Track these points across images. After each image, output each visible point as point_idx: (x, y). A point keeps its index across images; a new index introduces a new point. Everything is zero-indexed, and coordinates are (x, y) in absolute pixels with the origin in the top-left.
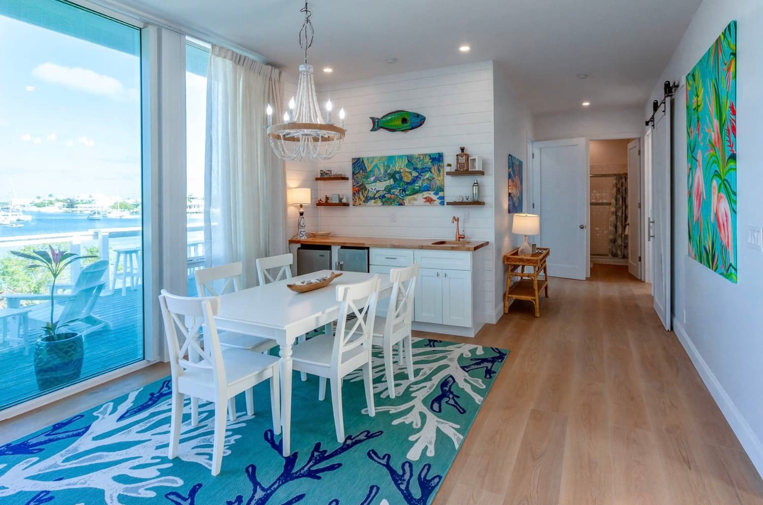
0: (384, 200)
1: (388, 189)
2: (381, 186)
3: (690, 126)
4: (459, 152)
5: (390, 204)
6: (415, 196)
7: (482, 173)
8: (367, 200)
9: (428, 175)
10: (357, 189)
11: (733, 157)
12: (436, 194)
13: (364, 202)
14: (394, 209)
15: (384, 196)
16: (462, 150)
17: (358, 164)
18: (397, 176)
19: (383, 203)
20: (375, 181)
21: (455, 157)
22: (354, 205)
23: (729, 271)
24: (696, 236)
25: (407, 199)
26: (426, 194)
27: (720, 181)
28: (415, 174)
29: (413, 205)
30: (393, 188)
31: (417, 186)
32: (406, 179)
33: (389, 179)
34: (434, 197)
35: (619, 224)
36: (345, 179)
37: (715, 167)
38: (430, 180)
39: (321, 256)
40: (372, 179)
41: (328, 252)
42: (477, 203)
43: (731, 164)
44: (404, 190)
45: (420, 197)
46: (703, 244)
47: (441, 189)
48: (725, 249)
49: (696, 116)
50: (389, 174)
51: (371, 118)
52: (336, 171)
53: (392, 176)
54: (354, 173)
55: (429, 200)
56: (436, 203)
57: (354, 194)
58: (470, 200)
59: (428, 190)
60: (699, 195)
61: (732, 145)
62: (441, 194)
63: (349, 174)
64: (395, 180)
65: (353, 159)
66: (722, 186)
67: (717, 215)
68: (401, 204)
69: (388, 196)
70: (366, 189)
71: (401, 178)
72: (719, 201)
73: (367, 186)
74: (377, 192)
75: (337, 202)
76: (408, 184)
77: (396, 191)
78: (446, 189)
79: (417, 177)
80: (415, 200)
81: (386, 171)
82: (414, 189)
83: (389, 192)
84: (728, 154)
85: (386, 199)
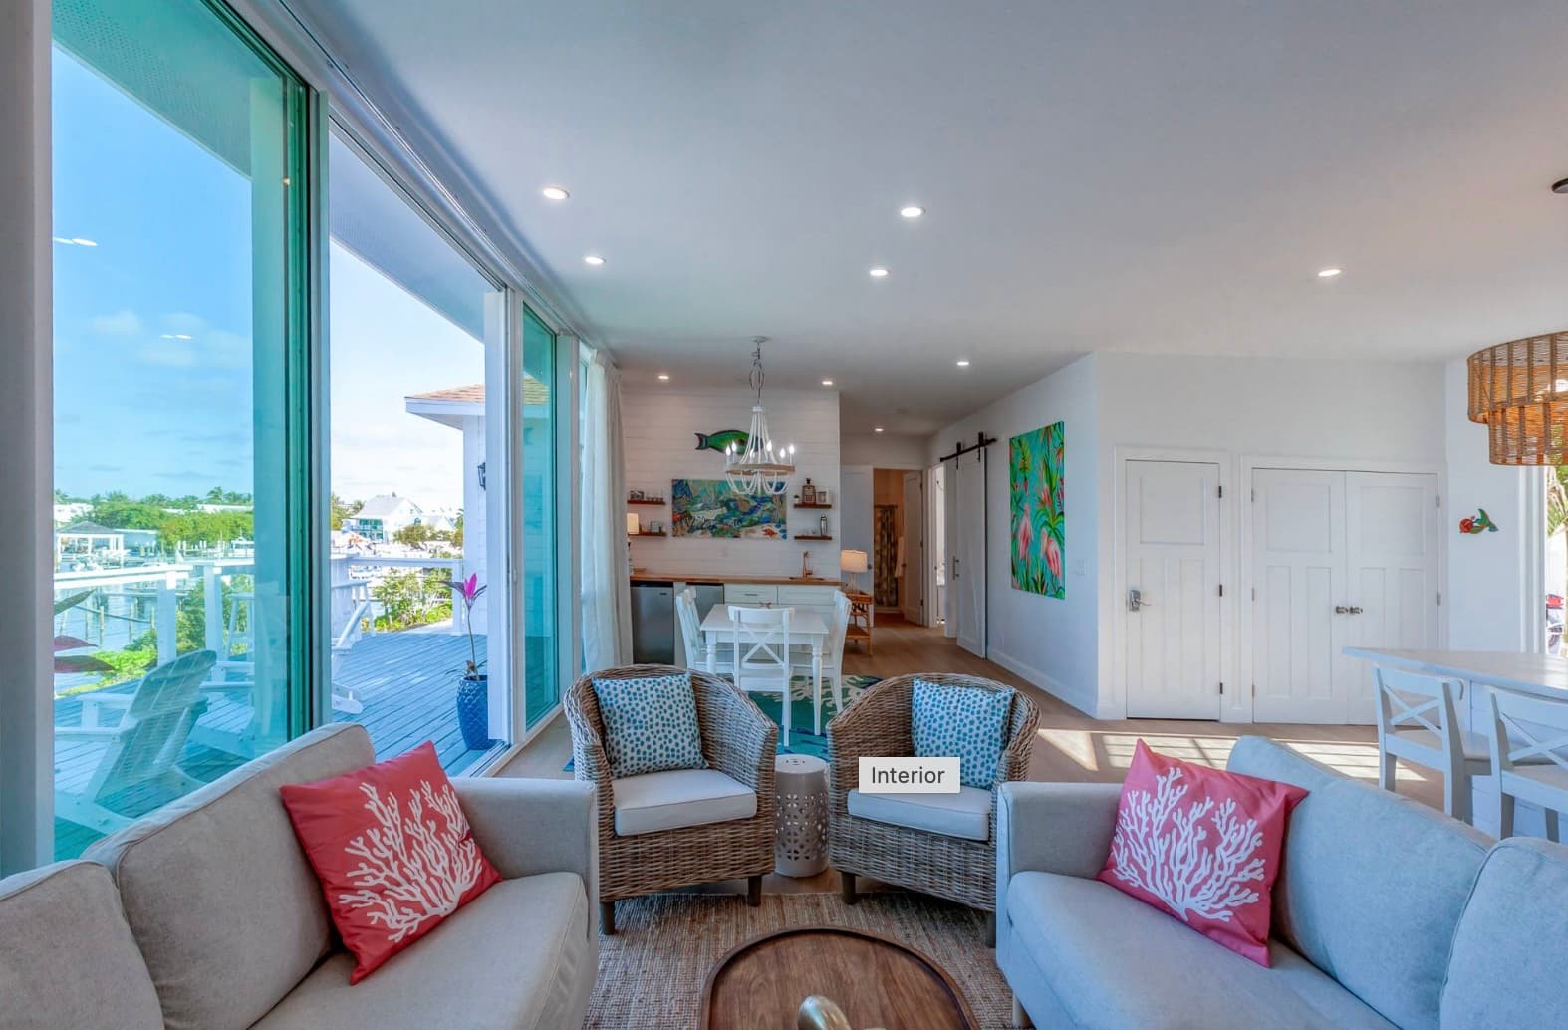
0: (714, 530)
1: (721, 519)
2: (711, 515)
3: (1015, 481)
4: (805, 483)
5: (723, 536)
6: (754, 528)
7: (829, 507)
8: (692, 530)
9: (769, 505)
10: (679, 516)
11: (1062, 514)
12: (778, 526)
13: (689, 531)
14: (727, 542)
15: (714, 527)
16: (808, 481)
17: (680, 487)
18: (732, 504)
19: (714, 535)
20: (703, 509)
21: (801, 488)
22: (675, 536)
23: (1058, 592)
24: (1022, 571)
25: (743, 531)
26: (766, 527)
27: (1049, 529)
28: (755, 504)
29: (750, 538)
30: (727, 517)
31: (756, 516)
32: (742, 509)
33: (722, 507)
34: (776, 530)
35: (883, 565)
36: (660, 502)
37: (1044, 518)
38: (771, 512)
39: (662, 594)
40: (700, 505)
41: (670, 589)
42: (825, 538)
43: (1060, 518)
44: (740, 521)
45: (759, 531)
46: (1030, 575)
47: (783, 522)
48: (1054, 577)
49: (1022, 476)
50: (722, 502)
51: (698, 435)
52: (649, 494)
53: (726, 504)
54: (674, 498)
55: (770, 533)
56: (777, 536)
57: (675, 522)
58: (819, 534)
59: (768, 522)
60: (1026, 539)
61: (1061, 505)
62: (782, 527)
63: (668, 497)
64: (729, 508)
65: (673, 481)
66: (1053, 534)
67: (1047, 553)
68: (736, 537)
69: (719, 526)
70: (691, 517)
71: (737, 508)
72: (1049, 542)
73: (693, 514)
74: (706, 521)
75: (657, 531)
76: (745, 514)
77: (731, 521)
78: (788, 521)
79: (756, 507)
80: (753, 531)
81: (717, 498)
82: (752, 520)
83: (721, 521)
84: (1058, 511)
85: (716, 530)
